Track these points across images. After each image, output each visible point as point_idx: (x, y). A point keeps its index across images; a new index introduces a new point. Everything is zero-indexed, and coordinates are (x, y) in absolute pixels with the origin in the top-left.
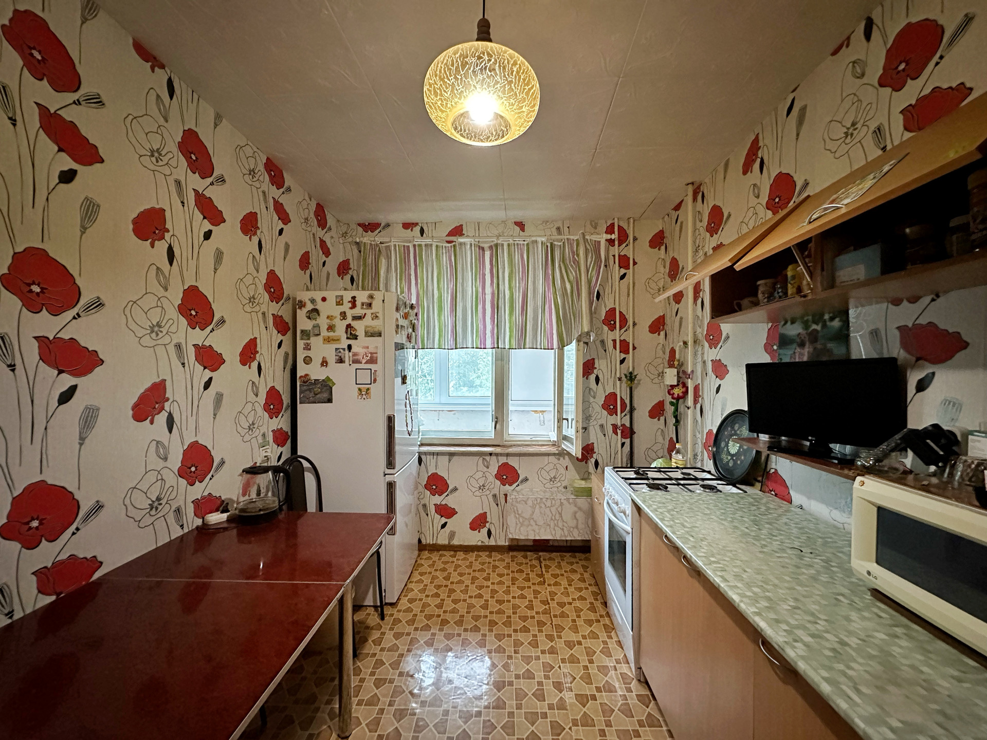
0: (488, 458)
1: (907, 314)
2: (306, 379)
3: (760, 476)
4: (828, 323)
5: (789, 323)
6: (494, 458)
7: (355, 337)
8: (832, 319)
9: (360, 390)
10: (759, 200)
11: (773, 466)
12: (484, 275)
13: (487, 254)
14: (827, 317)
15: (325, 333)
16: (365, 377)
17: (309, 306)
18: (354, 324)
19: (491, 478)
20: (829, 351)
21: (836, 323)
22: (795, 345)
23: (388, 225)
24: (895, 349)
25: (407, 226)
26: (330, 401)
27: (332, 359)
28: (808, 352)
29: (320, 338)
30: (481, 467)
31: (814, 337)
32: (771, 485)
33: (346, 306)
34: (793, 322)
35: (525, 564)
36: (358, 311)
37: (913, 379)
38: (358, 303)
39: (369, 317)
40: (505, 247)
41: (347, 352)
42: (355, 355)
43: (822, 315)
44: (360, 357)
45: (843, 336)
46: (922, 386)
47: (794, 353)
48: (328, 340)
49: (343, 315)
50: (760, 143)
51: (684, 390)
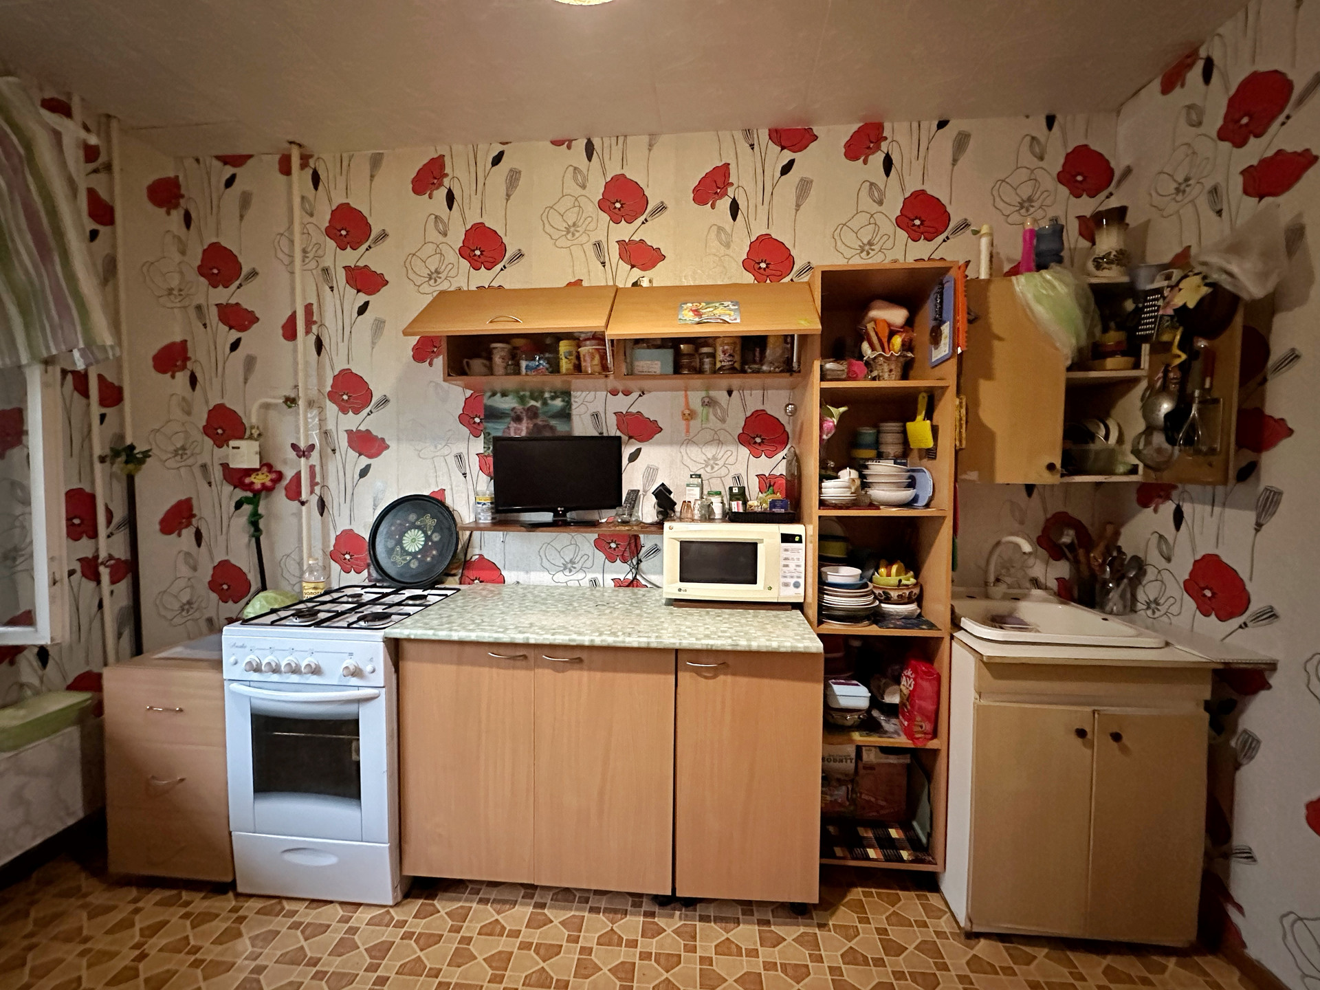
1: (622, 404)
4: (549, 402)
5: (499, 395)
8: (553, 398)
10: (446, 240)
11: (477, 551)
14: (547, 395)
21: (558, 403)
22: (508, 420)
24: (614, 432)
31: (533, 413)
34: (504, 394)
37: (626, 452)
43: (542, 392)
45: (565, 415)
46: (634, 457)
47: (508, 428)
50: (448, 170)
51: (274, 476)
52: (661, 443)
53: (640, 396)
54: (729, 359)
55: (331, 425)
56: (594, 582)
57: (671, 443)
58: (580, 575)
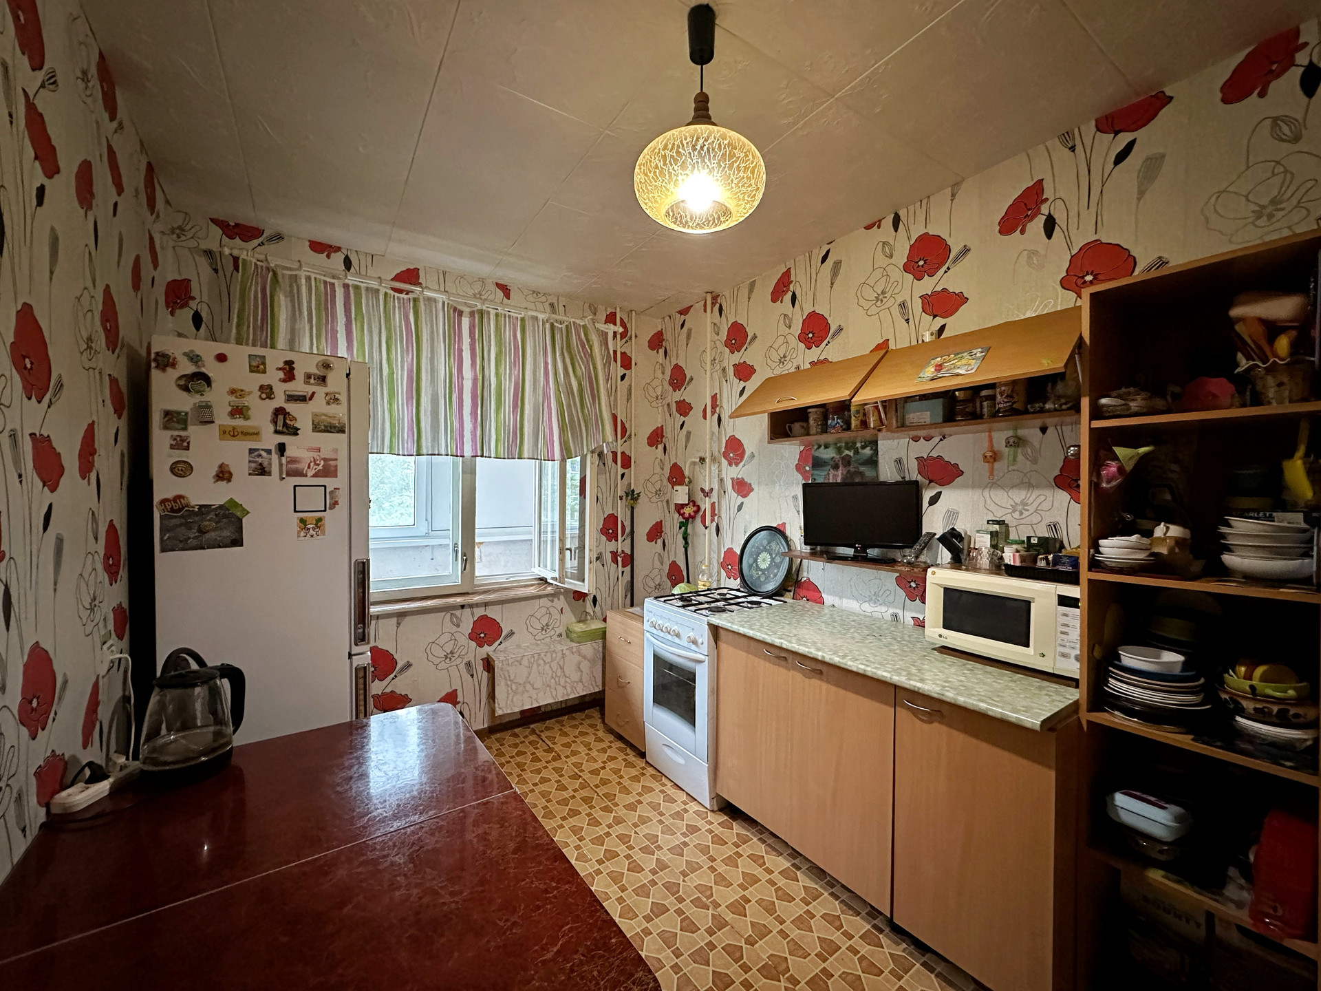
0: (458, 613)
1: (923, 449)
2: (177, 506)
3: (791, 586)
4: (860, 450)
5: (823, 447)
6: (467, 611)
7: (295, 432)
8: (863, 447)
9: (302, 521)
10: (791, 331)
11: (805, 574)
12: (460, 351)
13: (466, 322)
14: (859, 445)
15: (222, 418)
16: (312, 500)
17: (188, 368)
18: (291, 408)
19: (463, 640)
20: (862, 474)
21: (868, 451)
22: (829, 467)
23: (279, 237)
24: (914, 475)
25: (318, 247)
26: (238, 542)
27: (240, 465)
28: (842, 474)
29: (214, 430)
30: (448, 626)
31: (847, 461)
32: (802, 592)
33: (273, 377)
34: (826, 447)
35: (521, 743)
36: (298, 386)
37: (927, 495)
38: (299, 373)
39: (320, 400)
40: (492, 317)
41: (275, 457)
42: (292, 461)
43: (855, 443)
44: (303, 466)
45: (873, 462)
46: (934, 500)
47: (829, 474)
48: (231, 434)
49: (267, 392)
50: (793, 278)
51: (695, 508)
52: (964, 486)
53: (941, 440)
54: (1006, 400)
55: (724, 475)
56: (895, 617)
57: (974, 486)
58: (884, 609)
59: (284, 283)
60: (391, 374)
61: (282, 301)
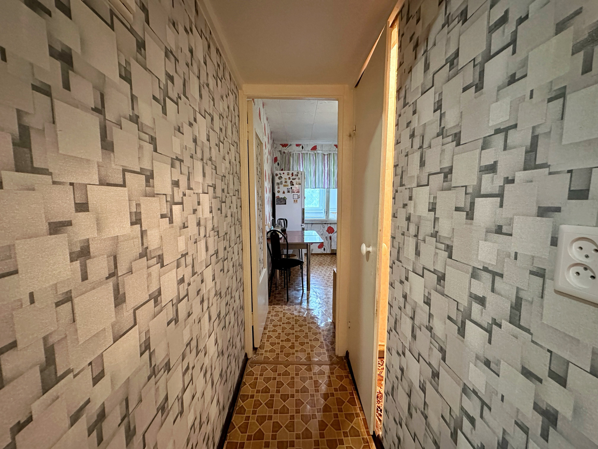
0: (324, 225)
2: (278, 198)
6: (326, 225)
7: (293, 185)
9: (294, 201)
12: (325, 164)
13: (326, 156)
15: (284, 183)
16: (296, 197)
17: (279, 176)
18: (293, 181)
19: (325, 231)
23: (291, 145)
25: (297, 145)
26: (285, 204)
27: (286, 191)
29: (282, 185)
30: (322, 228)
33: (290, 175)
36: (294, 177)
38: (294, 175)
39: (297, 179)
40: (332, 154)
41: (290, 189)
42: (293, 190)
44: (294, 191)
48: (285, 186)
49: (289, 178)
59: (292, 155)
60: (310, 171)
61: (291, 158)
